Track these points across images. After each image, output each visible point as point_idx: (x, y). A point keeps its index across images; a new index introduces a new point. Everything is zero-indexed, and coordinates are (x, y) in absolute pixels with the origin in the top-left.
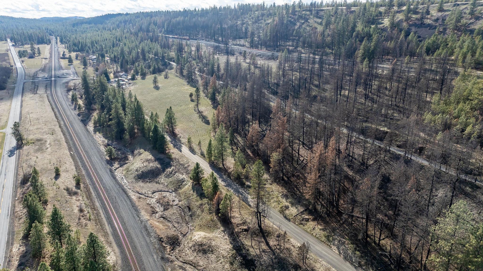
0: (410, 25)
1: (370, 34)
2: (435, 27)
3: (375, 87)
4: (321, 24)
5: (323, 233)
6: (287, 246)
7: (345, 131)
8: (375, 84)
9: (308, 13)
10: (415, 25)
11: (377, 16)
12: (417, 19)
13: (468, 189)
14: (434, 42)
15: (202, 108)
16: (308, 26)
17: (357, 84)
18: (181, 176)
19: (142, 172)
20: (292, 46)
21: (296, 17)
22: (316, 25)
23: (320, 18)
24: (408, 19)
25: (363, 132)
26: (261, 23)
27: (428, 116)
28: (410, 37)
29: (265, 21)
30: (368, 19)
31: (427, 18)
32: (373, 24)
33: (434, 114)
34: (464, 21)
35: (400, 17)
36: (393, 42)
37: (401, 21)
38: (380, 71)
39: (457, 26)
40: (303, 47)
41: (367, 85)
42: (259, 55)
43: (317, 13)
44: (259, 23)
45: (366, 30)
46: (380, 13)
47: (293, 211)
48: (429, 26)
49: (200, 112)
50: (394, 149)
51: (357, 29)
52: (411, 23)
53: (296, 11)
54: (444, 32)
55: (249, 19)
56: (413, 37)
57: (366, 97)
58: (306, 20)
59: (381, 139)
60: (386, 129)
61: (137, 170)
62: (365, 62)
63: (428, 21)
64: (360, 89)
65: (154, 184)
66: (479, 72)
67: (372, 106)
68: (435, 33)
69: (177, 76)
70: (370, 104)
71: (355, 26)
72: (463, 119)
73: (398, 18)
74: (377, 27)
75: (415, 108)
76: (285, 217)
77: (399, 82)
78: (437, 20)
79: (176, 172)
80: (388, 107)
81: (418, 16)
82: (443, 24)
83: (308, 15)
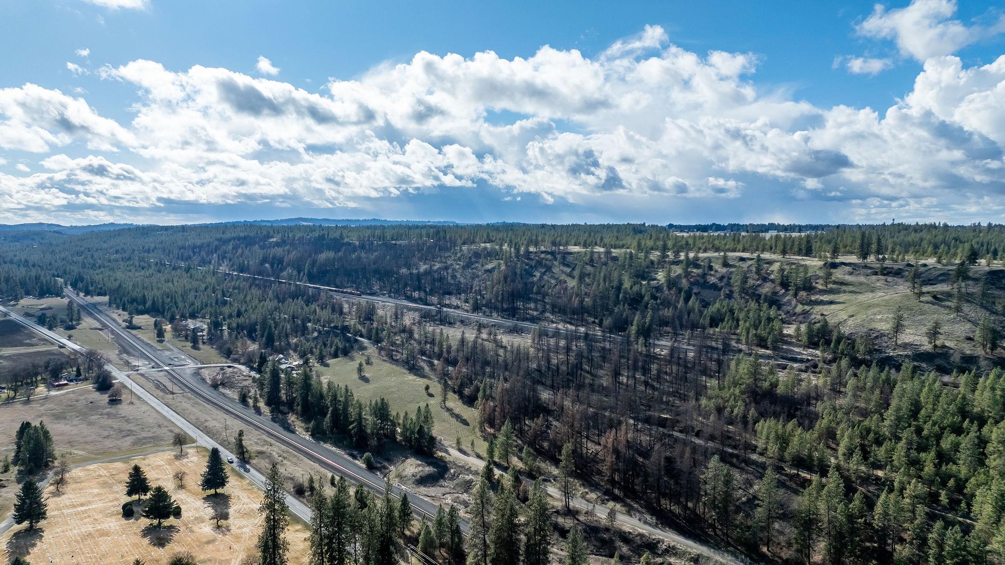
0: (692, 284)
1: (641, 294)
2: (720, 289)
3: (654, 372)
4: (570, 275)
5: (623, 509)
6: (595, 518)
7: (632, 421)
8: (654, 367)
9: (549, 256)
10: (696, 283)
11: (648, 267)
12: (698, 275)
13: (735, 460)
14: (719, 310)
15: (450, 404)
16: (552, 277)
17: (635, 369)
18: (466, 477)
19: (420, 476)
20: (536, 309)
21: (533, 263)
22: (563, 277)
23: (568, 266)
24: (687, 274)
25: (647, 420)
26: (475, 268)
27: (704, 401)
28: (690, 303)
29: (483, 265)
30: (637, 271)
31: (711, 275)
32: (644, 279)
33: (710, 398)
34: (751, 282)
35: (678, 270)
36: (671, 309)
37: (679, 276)
38: (657, 350)
39: (744, 289)
40: (553, 313)
41: (646, 371)
42: (492, 325)
43: (564, 258)
44: (473, 269)
45: (636, 288)
46: (652, 262)
47: (593, 496)
48: (714, 287)
49: (449, 410)
50: (676, 434)
51: (623, 287)
52: (692, 280)
53: (531, 252)
54: (729, 296)
55: (455, 260)
56: (694, 303)
57: (646, 384)
58: (549, 269)
59: (664, 426)
60: (668, 416)
61: (413, 476)
62: (641, 340)
63: (712, 280)
64: (638, 376)
65: (439, 488)
66: (763, 350)
67: (653, 394)
68: (720, 296)
69: (385, 361)
70: (651, 392)
71: (621, 284)
72: (732, 402)
73: (675, 272)
74: (648, 283)
75: (692, 394)
76: (587, 501)
77: (679, 364)
78: (721, 278)
79: (459, 474)
80: (669, 394)
81: (700, 271)
82: (728, 284)
83: (550, 261)
